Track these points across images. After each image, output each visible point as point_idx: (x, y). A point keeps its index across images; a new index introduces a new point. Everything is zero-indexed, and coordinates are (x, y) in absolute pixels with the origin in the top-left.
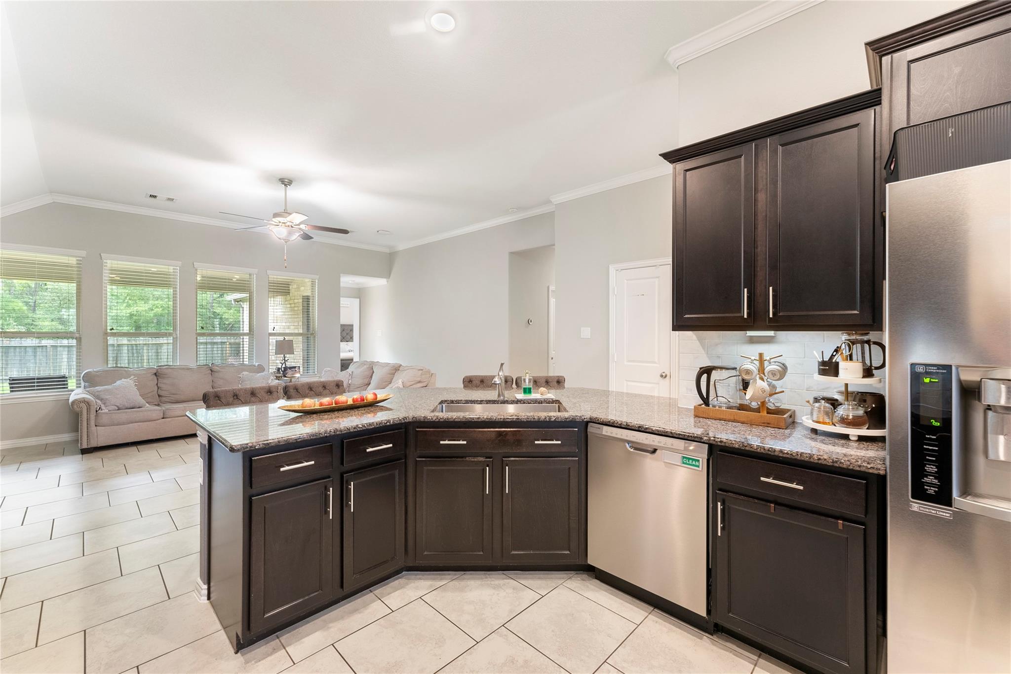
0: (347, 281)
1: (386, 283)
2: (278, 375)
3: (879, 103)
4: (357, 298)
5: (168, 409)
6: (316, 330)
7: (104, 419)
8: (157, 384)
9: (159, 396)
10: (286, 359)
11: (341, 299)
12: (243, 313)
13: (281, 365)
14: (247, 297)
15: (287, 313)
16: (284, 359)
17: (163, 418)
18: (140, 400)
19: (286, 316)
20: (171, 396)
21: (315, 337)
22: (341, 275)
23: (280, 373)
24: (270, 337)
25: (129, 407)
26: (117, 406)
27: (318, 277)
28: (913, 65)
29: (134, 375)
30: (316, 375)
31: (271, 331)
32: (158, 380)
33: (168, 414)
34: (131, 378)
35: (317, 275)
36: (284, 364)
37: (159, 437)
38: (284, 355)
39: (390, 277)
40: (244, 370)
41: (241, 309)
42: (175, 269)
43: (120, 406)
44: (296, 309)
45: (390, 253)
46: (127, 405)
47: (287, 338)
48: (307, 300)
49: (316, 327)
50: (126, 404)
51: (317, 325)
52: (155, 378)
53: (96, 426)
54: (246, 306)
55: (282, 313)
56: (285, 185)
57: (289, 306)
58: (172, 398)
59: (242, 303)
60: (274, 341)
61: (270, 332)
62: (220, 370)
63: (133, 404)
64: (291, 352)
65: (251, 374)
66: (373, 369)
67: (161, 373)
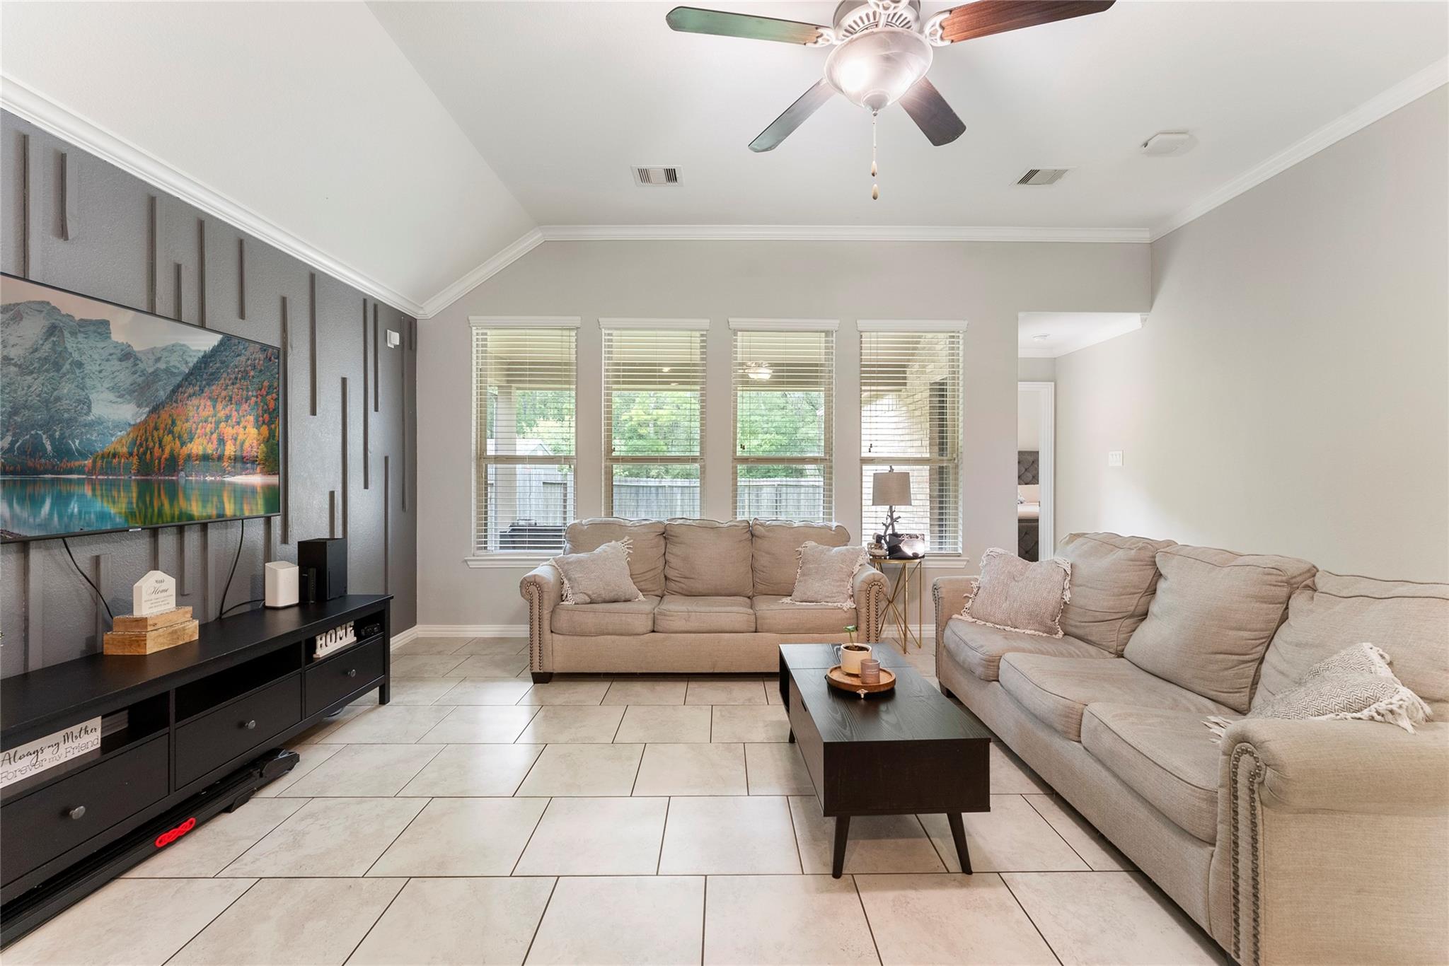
1: (1142, 323)
2: (878, 552)
4: (1050, 381)
5: (668, 610)
6: (960, 452)
7: (563, 620)
8: (664, 554)
9: (666, 578)
10: (895, 515)
13: (884, 527)
16: (891, 517)
17: (653, 631)
18: (629, 587)
20: (682, 580)
21: (957, 467)
22: (1021, 315)
23: (881, 548)
24: (864, 467)
25: (607, 598)
26: (589, 596)
29: (629, 534)
30: (959, 555)
31: (865, 454)
32: (665, 546)
33: (662, 624)
34: (625, 539)
35: (964, 320)
36: (891, 527)
37: (644, 671)
38: (891, 507)
39: (1151, 307)
40: (808, 537)
42: (702, 336)
43: (593, 596)
44: (917, 413)
45: (1152, 243)
46: (606, 595)
47: (897, 469)
48: (940, 391)
49: (960, 445)
50: (603, 592)
51: (963, 441)
52: (662, 542)
53: (552, 632)
57: (904, 408)
58: (683, 586)
60: (872, 473)
61: (863, 455)
62: (767, 534)
63: (615, 593)
64: (905, 499)
65: (821, 547)
66: (1154, 563)
67: (672, 533)
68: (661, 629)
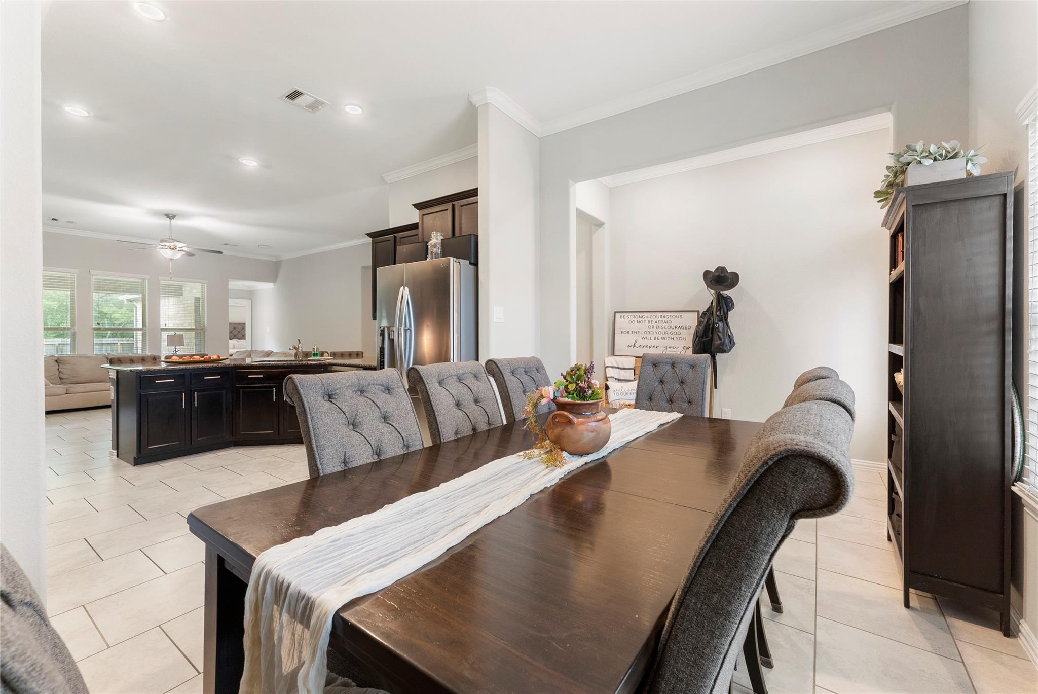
0: (234, 285)
1: (273, 287)
3: (418, 228)
4: (249, 299)
5: (70, 387)
6: (206, 326)
8: (58, 369)
9: (60, 378)
11: (229, 299)
12: (136, 312)
14: (140, 297)
15: (181, 312)
16: (175, 350)
17: (66, 394)
19: (180, 315)
20: (72, 378)
21: (205, 332)
22: (229, 280)
24: (162, 332)
27: (207, 281)
28: (425, 216)
31: (163, 327)
32: (59, 365)
33: (71, 390)
37: (63, 409)
38: (175, 347)
39: (276, 281)
41: (134, 308)
42: (72, 275)
44: (189, 308)
45: (276, 262)
47: (177, 333)
49: (206, 324)
51: (207, 322)
52: (56, 364)
54: (139, 306)
55: (176, 312)
56: (170, 218)
57: (182, 306)
58: (73, 380)
59: (135, 303)
60: (166, 334)
61: (161, 328)
67: (61, 360)
68: (70, 392)
